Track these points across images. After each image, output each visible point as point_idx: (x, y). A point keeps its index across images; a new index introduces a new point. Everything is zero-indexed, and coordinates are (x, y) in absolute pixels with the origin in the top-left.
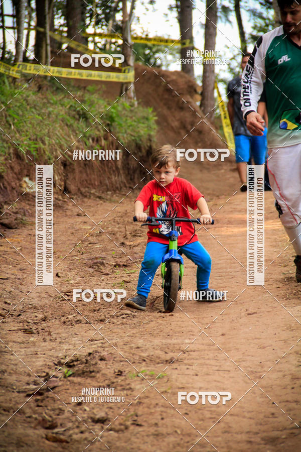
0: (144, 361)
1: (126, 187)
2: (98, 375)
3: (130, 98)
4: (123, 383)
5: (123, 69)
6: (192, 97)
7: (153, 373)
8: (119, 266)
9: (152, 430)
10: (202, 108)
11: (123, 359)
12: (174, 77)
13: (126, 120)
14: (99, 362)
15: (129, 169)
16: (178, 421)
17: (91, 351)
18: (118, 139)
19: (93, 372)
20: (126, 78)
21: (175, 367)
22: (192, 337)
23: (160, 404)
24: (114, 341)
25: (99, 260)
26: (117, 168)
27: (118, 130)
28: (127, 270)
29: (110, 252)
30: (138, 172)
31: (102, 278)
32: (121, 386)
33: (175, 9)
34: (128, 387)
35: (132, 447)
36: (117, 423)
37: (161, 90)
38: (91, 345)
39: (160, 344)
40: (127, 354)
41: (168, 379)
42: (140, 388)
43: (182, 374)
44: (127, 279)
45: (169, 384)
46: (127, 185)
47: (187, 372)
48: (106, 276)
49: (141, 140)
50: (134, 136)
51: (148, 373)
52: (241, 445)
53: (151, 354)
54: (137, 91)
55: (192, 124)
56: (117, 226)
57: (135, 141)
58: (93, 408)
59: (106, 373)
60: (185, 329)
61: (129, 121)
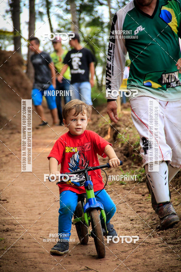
6: (20, 67)
10: (27, 74)
12: (9, 55)
16: (11, 267)
21: (9, 234)
22: (20, 215)
33: (10, 13)
41: (5, 241)
43: (14, 239)
45: (5, 245)
47: (17, 237)
55: (21, 84)
60: (16, 210)
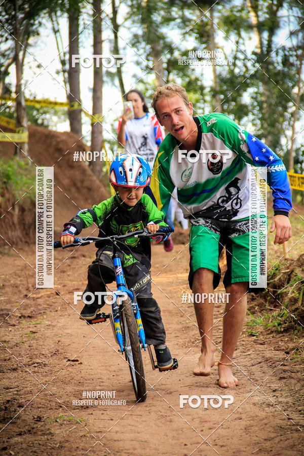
0: (61, 407)
1: (21, 241)
2: (18, 421)
3: (24, 157)
4: (43, 428)
5: (17, 130)
7: (71, 418)
8: (24, 317)
10: (91, 167)
11: (40, 406)
12: (64, 138)
13: (22, 178)
14: (18, 409)
15: (24, 224)
17: (9, 399)
18: (14, 196)
20: (20, 138)
21: (91, 413)
22: (102, 384)
23: (81, 448)
24: (28, 389)
25: (5, 312)
26: (14, 224)
27: (14, 187)
28: (33, 321)
29: (15, 304)
31: (10, 329)
32: (42, 431)
33: (62, 73)
34: (48, 432)
37: (51, 149)
38: (7, 392)
39: (73, 391)
40: (44, 401)
41: (86, 423)
42: (59, 433)
43: (98, 419)
44: (34, 330)
45: (87, 428)
46: (23, 240)
47: (102, 417)
48: (13, 327)
49: (35, 197)
50: (29, 193)
51: (66, 418)
53: (66, 400)
54: (30, 151)
55: (82, 182)
56: (19, 279)
57: (30, 197)
58: (18, 453)
59: (26, 418)
60: (94, 376)
61: (24, 179)
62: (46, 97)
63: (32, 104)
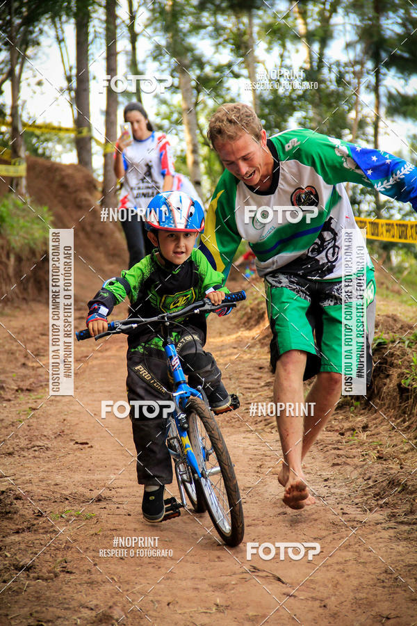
0: (67, 499)
1: (18, 297)
2: (15, 516)
3: (22, 195)
4: (45, 525)
5: (13, 161)
6: (91, 193)
7: (79, 513)
8: (22, 390)
9: (85, 577)
11: (42, 498)
12: (70, 171)
13: (18, 221)
14: (15, 501)
16: (113, 566)
17: (4, 490)
18: (8, 242)
19: (9, 512)
20: (17, 171)
21: (103, 507)
22: (116, 471)
23: (91, 548)
24: (27, 478)
26: (8, 276)
27: (8, 232)
28: (33, 396)
29: (10, 375)
30: (32, 280)
31: (4, 405)
32: (44, 528)
33: (67, 92)
34: (51, 529)
35: (64, 597)
36: (44, 570)
37: (55, 186)
39: (81, 480)
40: (46, 492)
41: (98, 519)
42: (64, 531)
43: (113, 514)
44: (33, 406)
45: (98, 525)
46: (20, 296)
48: (8, 402)
49: (35, 244)
50: (27, 239)
51: (73, 513)
52: (187, 592)
53: (74, 491)
54: (28, 187)
55: (92, 225)
56: (15, 344)
57: (28, 244)
58: (15, 554)
59: (24, 513)
60: (108, 462)
61: (22, 221)
62: (48, 121)
63: (31, 129)
